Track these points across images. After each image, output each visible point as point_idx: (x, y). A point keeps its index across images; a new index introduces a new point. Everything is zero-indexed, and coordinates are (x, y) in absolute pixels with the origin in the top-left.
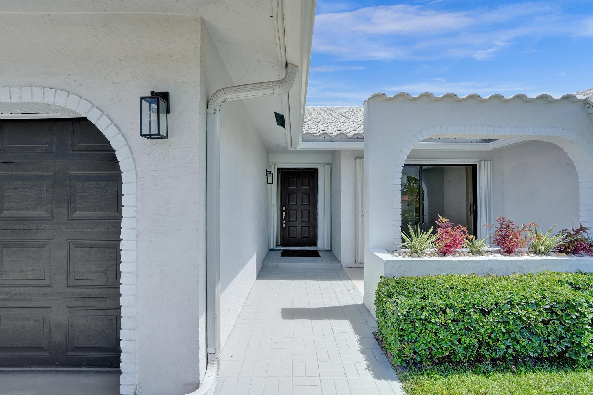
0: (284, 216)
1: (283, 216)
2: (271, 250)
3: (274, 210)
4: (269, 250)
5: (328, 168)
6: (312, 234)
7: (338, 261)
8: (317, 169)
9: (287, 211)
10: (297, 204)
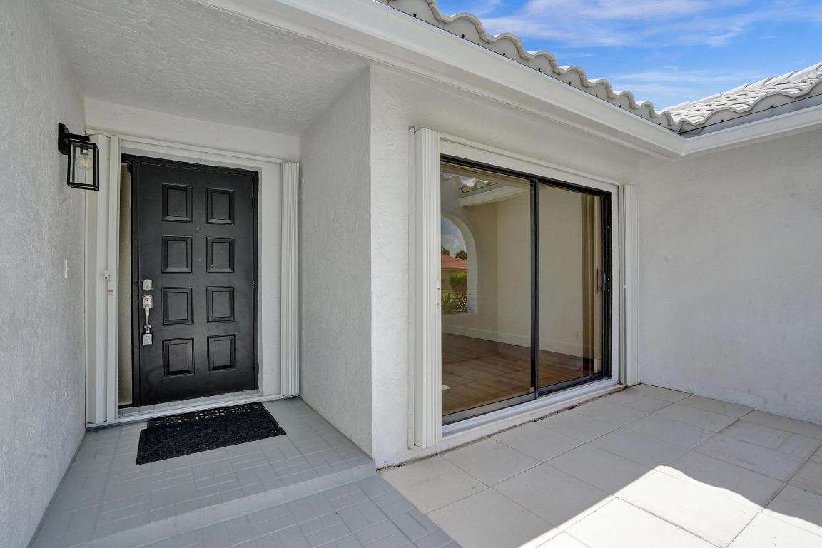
0: (147, 309)
1: (144, 309)
2: (97, 429)
3: (108, 292)
4: (88, 430)
5: (291, 172)
6: (241, 354)
7: (367, 457)
8: (257, 173)
9: (160, 294)
10: (192, 269)
